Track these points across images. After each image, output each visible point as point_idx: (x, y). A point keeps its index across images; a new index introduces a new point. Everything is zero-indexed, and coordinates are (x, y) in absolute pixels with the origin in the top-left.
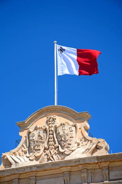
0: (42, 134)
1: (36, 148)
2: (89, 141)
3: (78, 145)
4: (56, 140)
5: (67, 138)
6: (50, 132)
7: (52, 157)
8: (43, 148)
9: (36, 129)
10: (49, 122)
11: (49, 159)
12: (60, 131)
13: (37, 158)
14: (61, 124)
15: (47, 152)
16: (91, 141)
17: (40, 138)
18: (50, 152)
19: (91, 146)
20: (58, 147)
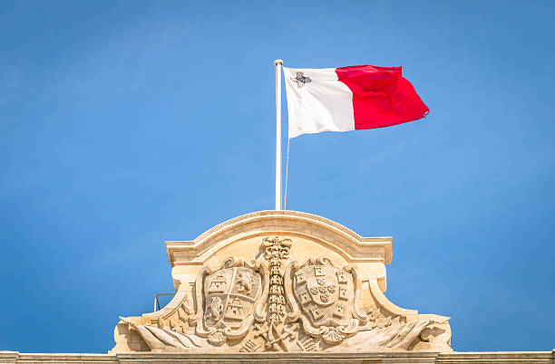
0: (247, 277)
1: (230, 314)
2: (394, 316)
3: (362, 324)
4: (291, 299)
5: (332, 298)
6: (275, 279)
7: (280, 343)
8: (252, 318)
9: (227, 264)
10: (269, 253)
11: (267, 349)
12: (302, 275)
13: (231, 341)
14: (310, 262)
15: (262, 330)
16: (403, 319)
17: (243, 288)
18: (274, 331)
19: (406, 329)
20: (299, 321)
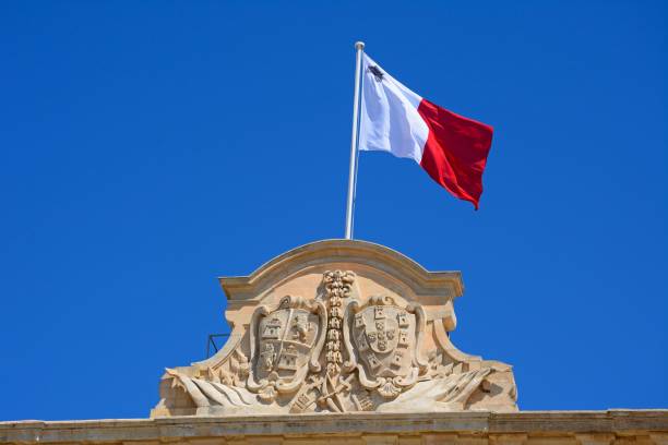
0: (304, 324)
1: (283, 365)
2: (456, 363)
3: (422, 373)
4: (350, 347)
5: (390, 346)
6: (333, 322)
7: (334, 398)
8: (306, 368)
9: (285, 305)
10: (329, 290)
11: (321, 406)
12: (367, 320)
13: (283, 398)
14: (371, 302)
15: (317, 382)
16: (465, 367)
17: (298, 335)
18: (328, 383)
19: (465, 380)
20: (356, 371)
